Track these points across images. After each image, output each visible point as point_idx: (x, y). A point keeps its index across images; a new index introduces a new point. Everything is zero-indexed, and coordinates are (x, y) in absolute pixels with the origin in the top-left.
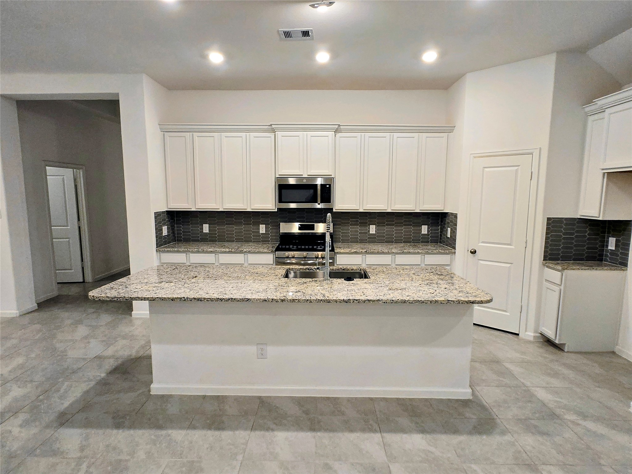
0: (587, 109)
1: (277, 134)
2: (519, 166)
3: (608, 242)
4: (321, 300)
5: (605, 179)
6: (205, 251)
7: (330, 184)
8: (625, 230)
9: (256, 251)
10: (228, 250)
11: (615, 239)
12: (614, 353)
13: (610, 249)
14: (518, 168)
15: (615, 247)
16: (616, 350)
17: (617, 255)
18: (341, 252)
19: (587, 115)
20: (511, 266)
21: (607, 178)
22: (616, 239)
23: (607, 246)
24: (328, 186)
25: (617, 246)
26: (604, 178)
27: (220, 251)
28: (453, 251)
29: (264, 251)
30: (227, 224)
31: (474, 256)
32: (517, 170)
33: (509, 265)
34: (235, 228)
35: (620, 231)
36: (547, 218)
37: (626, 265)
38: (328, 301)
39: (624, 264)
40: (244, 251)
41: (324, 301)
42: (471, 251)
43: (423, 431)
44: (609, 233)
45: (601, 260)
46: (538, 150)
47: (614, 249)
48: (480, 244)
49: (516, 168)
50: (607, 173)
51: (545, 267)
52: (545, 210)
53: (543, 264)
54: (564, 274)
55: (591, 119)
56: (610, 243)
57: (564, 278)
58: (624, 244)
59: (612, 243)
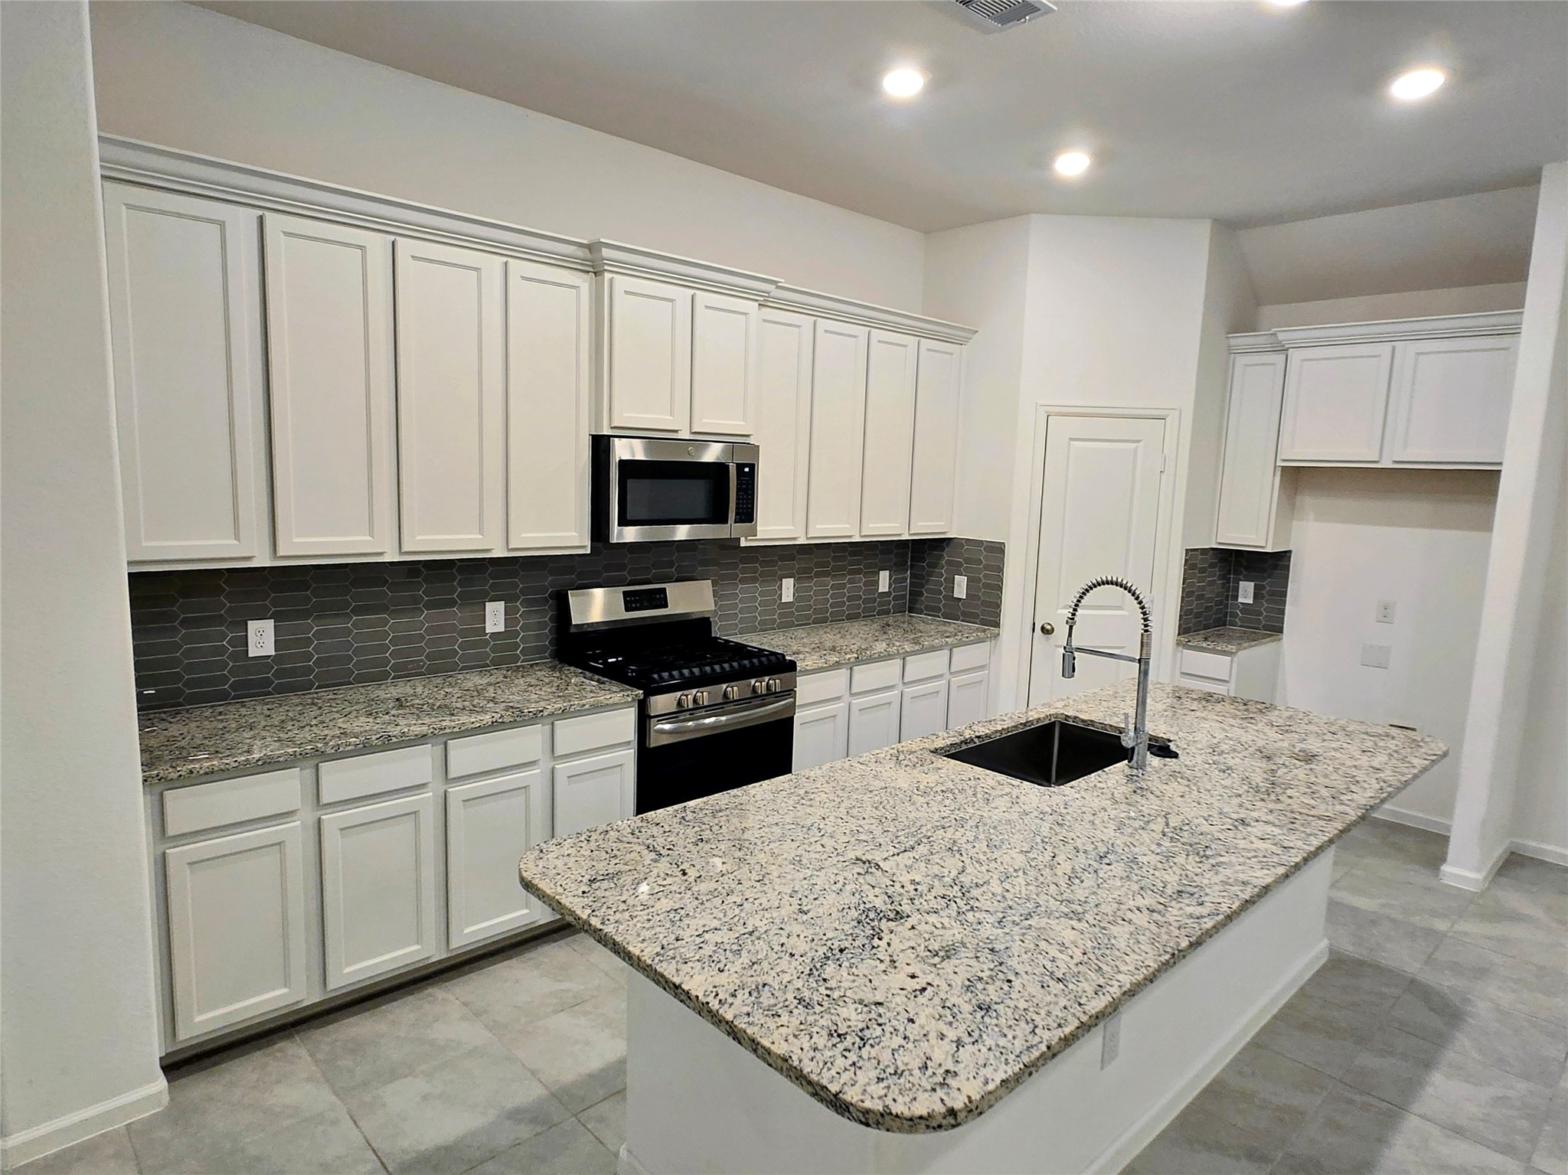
0: (1233, 342)
1: (611, 280)
2: (1139, 441)
3: (1237, 589)
5: (1277, 479)
6: (394, 740)
7: (754, 465)
8: (1277, 568)
9: (587, 707)
10: (487, 718)
11: (1253, 584)
13: (1241, 603)
14: (1138, 446)
15: (1254, 598)
17: (1259, 613)
18: (807, 668)
19: (1230, 350)
21: (1280, 479)
22: (1255, 585)
23: (1237, 597)
24: (747, 470)
25: (1257, 596)
26: (1274, 475)
27: (457, 730)
28: (996, 630)
29: (611, 701)
30: (357, 611)
31: (1048, 639)
32: (1136, 449)
34: (393, 626)
35: (1264, 571)
36: (1186, 549)
37: (1280, 630)
39: (1274, 628)
40: (546, 713)
42: (1043, 628)
44: (1241, 573)
45: (1225, 623)
46: (1177, 413)
47: (1252, 603)
48: (1059, 611)
49: (1134, 445)
50: (1283, 467)
51: (1180, 648)
52: (1184, 536)
53: (1179, 643)
54: (1235, 659)
55: (1241, 360)
56: (1241, 592)
57: (1235, 666)
58: (1272, 593)
59: (1246, 592)
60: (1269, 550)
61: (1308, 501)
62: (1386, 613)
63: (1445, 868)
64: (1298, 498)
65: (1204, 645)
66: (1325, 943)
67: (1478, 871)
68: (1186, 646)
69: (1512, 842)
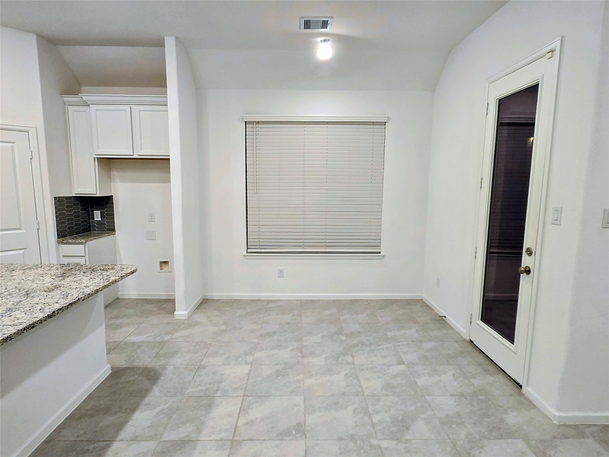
2: (14, 143)
3: (93, 215)
4: (24, 329)
5: (96, 163)
8: (107, 203)
11: (99, 211)
12: (118, 298)
13: (96, 221)
14: (13, 145)
15: (101, 218)
16: (119, 296)
17: (104, 224)
19: (66, 104)
20: (24, 251)
21: (98, 163)
22: (101, 212)
23: (93, 218)
25: (102, 217)
26: (94, 161)
32: (13, 147)
33: (22, 251)
35: (103, 205)
36: (54, 197)
37: (114, 230)
38: (33, 326)
39: (112, 230)
41: (28, 328)
43: (133, 410)
44: (92, 207)
45: (90, 231)
46: (34, 129)
47: (100, 220)
49: (12, 144)
50: (98, 158)
51: (60, 245)
52: (51, 190)
53: (59, 242)
54: (86, 246)
55: (71, 109)
56: (95, 215)
57: (87, 249)
58: (107, 215)
59: (97, 215)
60: (98, 195)
61: (116, 174)
62: (152, 218)
63: (176, 313)
64: (112, 173)
65: (70, 241)
66: (109, 366)
67: (186, 310)
68: (63, 243)
69: (203, 295)
